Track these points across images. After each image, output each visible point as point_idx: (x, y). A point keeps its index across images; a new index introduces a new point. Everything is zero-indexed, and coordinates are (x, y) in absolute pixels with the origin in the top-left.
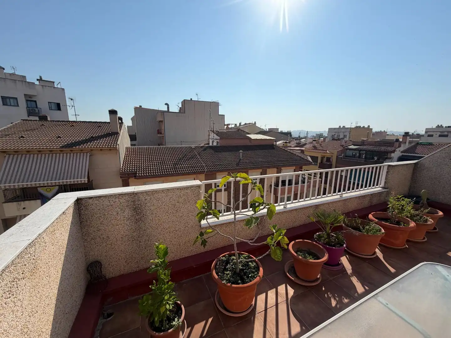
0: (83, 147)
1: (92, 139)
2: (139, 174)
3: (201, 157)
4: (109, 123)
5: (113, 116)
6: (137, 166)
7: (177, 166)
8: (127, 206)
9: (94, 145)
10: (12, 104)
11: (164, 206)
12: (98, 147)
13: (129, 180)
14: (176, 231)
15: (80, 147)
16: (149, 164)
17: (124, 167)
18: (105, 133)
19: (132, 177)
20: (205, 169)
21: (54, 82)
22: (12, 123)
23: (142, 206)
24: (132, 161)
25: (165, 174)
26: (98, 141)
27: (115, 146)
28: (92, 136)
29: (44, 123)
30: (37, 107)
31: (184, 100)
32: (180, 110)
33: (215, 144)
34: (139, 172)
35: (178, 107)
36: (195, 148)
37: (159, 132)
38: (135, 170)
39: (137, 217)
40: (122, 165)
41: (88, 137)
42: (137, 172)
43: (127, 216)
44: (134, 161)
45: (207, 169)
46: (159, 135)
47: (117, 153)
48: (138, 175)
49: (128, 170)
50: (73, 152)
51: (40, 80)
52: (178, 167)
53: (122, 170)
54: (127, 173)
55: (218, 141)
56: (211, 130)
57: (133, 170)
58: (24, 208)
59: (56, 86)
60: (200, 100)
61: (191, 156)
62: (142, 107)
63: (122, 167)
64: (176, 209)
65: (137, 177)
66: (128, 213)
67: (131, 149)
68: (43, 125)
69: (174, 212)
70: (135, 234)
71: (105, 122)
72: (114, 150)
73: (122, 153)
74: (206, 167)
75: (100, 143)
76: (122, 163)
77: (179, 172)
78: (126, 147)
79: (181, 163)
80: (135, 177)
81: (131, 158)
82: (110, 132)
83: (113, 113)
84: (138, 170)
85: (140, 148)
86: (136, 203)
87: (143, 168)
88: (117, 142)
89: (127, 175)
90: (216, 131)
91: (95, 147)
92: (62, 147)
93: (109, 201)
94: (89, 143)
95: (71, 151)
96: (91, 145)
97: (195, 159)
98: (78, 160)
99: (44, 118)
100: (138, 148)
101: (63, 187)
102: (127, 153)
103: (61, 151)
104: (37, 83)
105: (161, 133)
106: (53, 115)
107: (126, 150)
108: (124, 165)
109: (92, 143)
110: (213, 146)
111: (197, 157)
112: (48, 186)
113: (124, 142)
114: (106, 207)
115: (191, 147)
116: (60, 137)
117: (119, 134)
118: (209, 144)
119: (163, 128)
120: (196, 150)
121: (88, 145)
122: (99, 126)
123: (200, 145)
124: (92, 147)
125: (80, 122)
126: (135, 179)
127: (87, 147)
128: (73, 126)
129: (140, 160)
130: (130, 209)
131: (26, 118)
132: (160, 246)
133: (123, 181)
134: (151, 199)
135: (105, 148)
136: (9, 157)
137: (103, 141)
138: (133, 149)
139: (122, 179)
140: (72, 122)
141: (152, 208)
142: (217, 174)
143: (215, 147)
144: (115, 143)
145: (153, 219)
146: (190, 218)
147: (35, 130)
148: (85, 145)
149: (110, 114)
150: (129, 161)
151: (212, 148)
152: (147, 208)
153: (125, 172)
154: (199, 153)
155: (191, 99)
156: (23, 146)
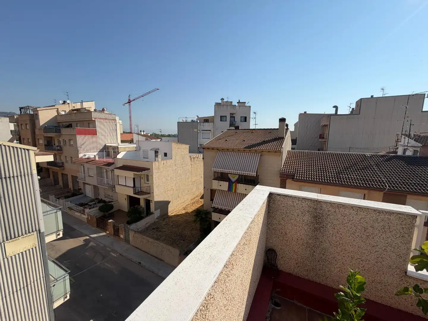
0: (257, 148)
1: (264, 142)
2: (297, 177)
3: (379, 169)
4: (277, 129)
5: (282, 123)
6: (295, 169)
7: (341, 175)
8: (308, 212)
9: (264, 147)
10: (224, 120)
11: (351, 225)
12: (267, 149)
13: (287, 180)
14: (362, 260)
15: (256, 148)
16: (308, 168)
17: (284, 168)
18: (274, 138)
19: (290, 178)
20: (386, 186)
21: (245, 103)
22: (222, 132)
23: (323, 216)
24: (291, 163)
25: (325, 182)
26: (268, 145)
27: (279, 149)
28: (264, 140)
29: (237, 131)
30: (234, 121)
31: (361, 99)
32: (352, 112)
33: (409, 153)
34: (297, 175)
35: (350, 108)
36: (371, 157)
37: (321, 137)
38: (294, 173)
39: (316, 226)
40: (282, 166)
41: (261, 141)
42: (295, 174)
43: (306, 221)
44: (293, 163)
45: (389, 186)
46: (320, 140)
47: (280, 155)
48: (295, 177)
49: (287, 172)
50: (250, 152)
51: (239, 102)
52: (343, 177)
53: (282, 171)
54: (286, 174)
55: (419, 149)
56: (404, 133)
57: (292, 172)
58: (220, 186)
59: (246, 105)
60: (386, 96)
61: (364, 166)
62: (307, 113)
63: (283, 167)
64: (368, 234)
65: (294, 179)
66: (307, 218)
67: (292, 153)
68: (237, 132)
69: (364, 237)
70: (310, 241)
71: (274, 129)
72: (279, 152)
73: (285, 155)
74: (387, 183)
75: (269, 146)
76: (283, 164)
77: (344, 183)
78: (288, 151)
79: (347, 173)
80: (293, 179)
81: (291, 161)
82: (277, 137)
83: (282, 120)
84: (296, 173)
85: (301, 152)
86: (318, 211)
87: (301, 171)
88: (282, 146)
89: (285, 176)
90: (414, 135)
91: (265, 149)
92: (245, 148)
93: (293, 202)
94: (261, 146)
95: (250, 151)
96: (262, 147)
97: (369, 170)
98: (252, 158)
99: (237, 128)
100: (299, 152)
101: (241, 176)
102: (288, 156)
103: (244, 150)
104: (237, 105)
105: (323, 138)
106: (242, 126)
107: (287, 153)
108: (284, 166)
109: (263, 146)
110: (404, 155)
111: (374, 169)
112: (233, 174)
113: (287, 146)
114: (289, 206)
115: (365, 156)
116: (245, 141)
117: (284, 139)
118: (396, 153)
119: (326, 132)
120: (372, 159)
121: (260, 147)
122: (270, 132)
123: (378, 153)
124: (263, 149)
125: (258, 129)
126: (293, 181)
127: (259, 149)
128: (253, 132)
129: (299, 164)
130: (310, 215)
131: (229, 129)
132: (358, 276)
133: (281, 180)
134: (335, 212)
135: (272, 151)
136: (219, 152)
137: (271, 145)
138: (294, 153)
139: (281, 179)
140: (252, 129)
141: (335, 222)
142: (408, 196)
143: (409, 157)
144: (281, 146)
145: (333, 234)
146: (388, 253)
147: (232, 136)
148: (259, 147)
149: (279, 121)
150: (289, 163)
151: (403, 158)
152: (329, 220)
153: (285, 173)
154: (378, 163)
155: (372, 96)
156: (225, 146)
